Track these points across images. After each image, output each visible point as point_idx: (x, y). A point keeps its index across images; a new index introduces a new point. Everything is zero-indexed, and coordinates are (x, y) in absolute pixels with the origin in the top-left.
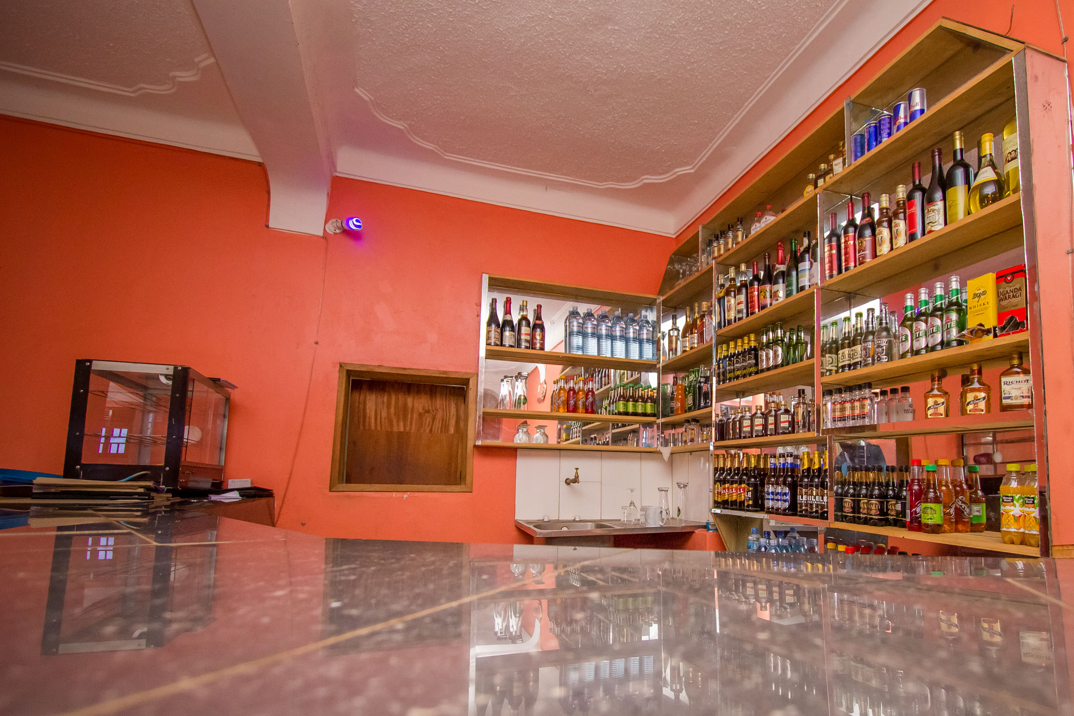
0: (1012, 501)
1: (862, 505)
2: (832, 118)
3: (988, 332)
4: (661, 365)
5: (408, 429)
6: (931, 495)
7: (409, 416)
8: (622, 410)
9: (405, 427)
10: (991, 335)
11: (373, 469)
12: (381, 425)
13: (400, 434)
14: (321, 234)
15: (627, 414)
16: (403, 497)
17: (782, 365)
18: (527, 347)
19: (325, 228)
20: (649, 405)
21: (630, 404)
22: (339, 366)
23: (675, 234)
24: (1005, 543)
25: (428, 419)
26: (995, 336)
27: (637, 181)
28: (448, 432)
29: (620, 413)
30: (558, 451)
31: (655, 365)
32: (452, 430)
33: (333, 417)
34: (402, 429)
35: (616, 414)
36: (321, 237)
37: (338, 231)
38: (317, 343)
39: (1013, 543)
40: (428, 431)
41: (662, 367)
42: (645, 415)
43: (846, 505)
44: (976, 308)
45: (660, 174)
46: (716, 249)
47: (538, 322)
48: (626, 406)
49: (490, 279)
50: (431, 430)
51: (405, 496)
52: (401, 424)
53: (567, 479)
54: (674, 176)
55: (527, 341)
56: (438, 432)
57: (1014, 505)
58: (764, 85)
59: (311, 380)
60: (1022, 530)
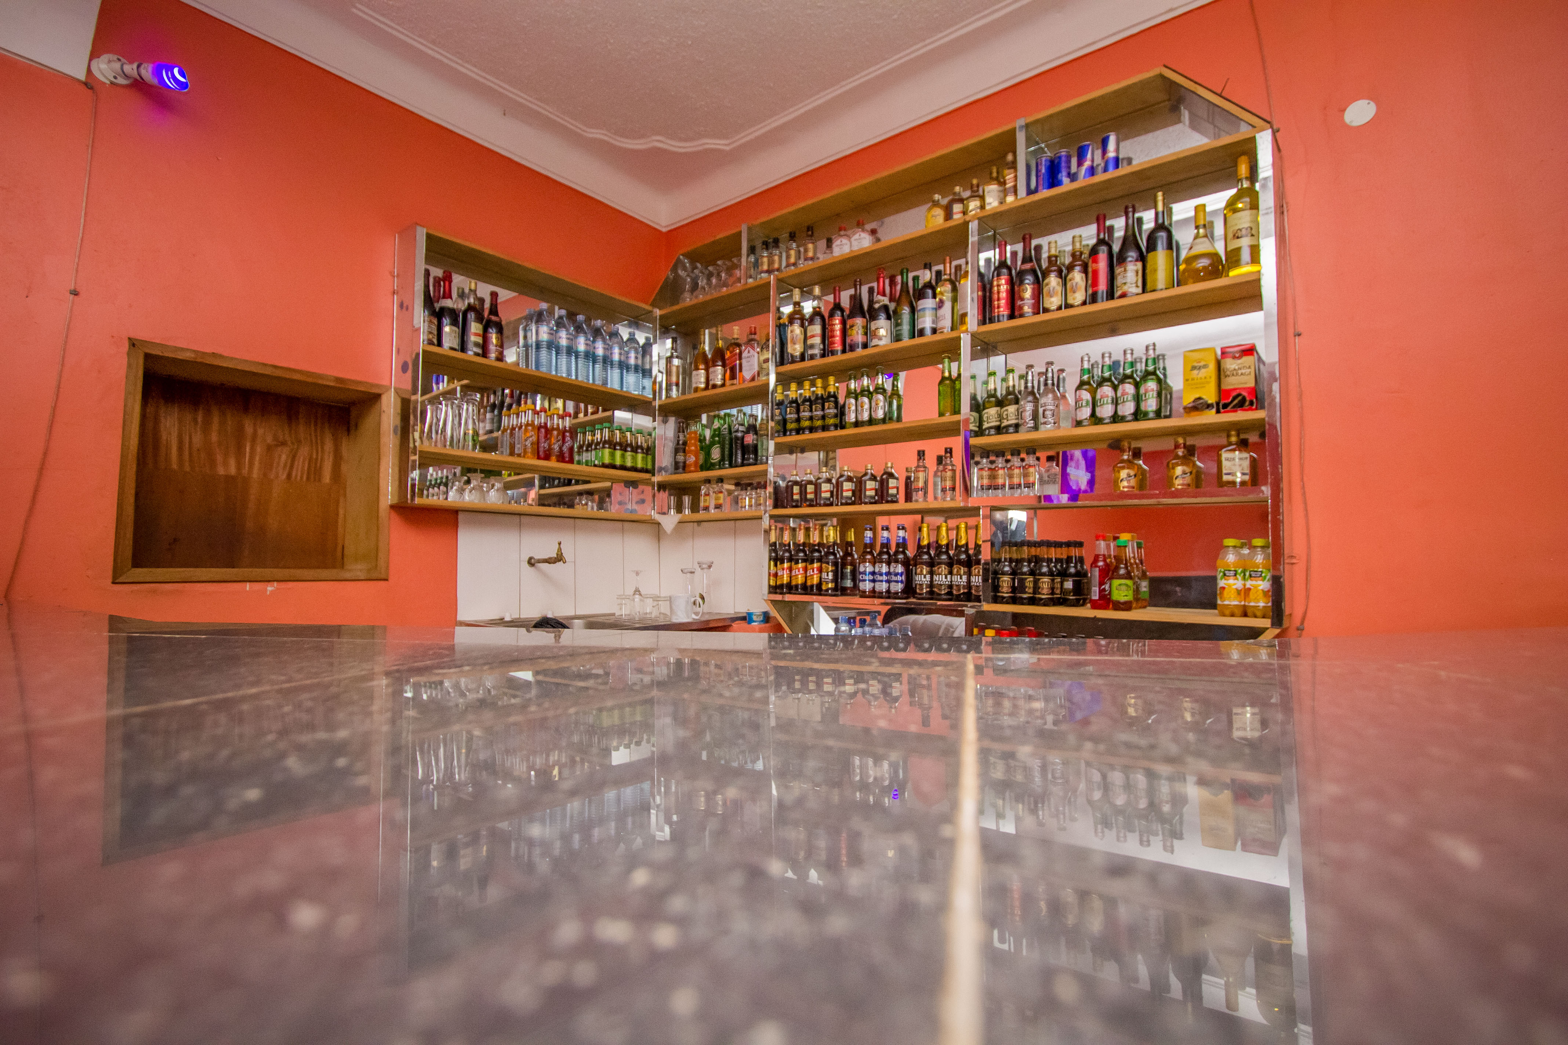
0: (1235, 575)
1: (1027, 584)
2: (997, 136)
3: (1209, 406)
4: (657, 403)
5: (245, 471)
6: (1122, 572)
7: (248, 449)
8: (607, 461)
9: (239, 466)
10: (1214, 411)
11: (175, 540)
12: (191, 461)
13: (229, 479)
14: (82, 76)
15: (613, 466)
16: (266, 590)
17: (884, 421)
18: (477, 354)
19: (89, 66)
20: (640, 456)
21: (618, 453)
22: (127, 344)
23: (667, 226)
24: (1224, 615)
25: (284, 457)
26: (1218, 412)
27: (642, 141)
28: (320, 480)
29: (604, 466)
30: (517, 517)
31: (650, 403)
32: (327, 477)
33: (118, 443)
34: (233, 471)
35: (595, 466)
36: (79, 81)
37: (121, 81)
38: (75, 293)
39: (1232, 615)
40: (284, 476)
41: (660, 406)
42: (634, 469)
43: (1005, 585)
44: (1195, 381)
45: (681, 140)
46: (765, 260)
47: (493, 318)
48: (612, 455)
49: (429, 237)
50: (289, 476)
51: (270, 589)
52: (232, 462)
53: (531, 558)
54: (700, 148)
55: (476, 344)
56: (302, 478)
57: (1237, 579)
58: (878, 66)
59: (63, 365)
60: (1243, 603)
